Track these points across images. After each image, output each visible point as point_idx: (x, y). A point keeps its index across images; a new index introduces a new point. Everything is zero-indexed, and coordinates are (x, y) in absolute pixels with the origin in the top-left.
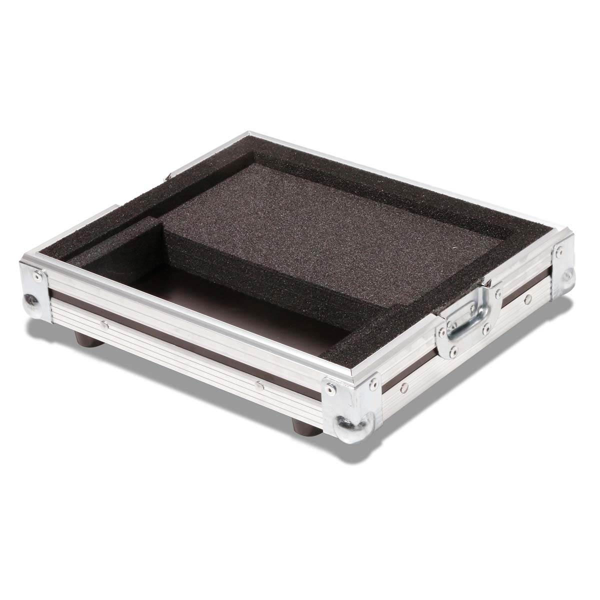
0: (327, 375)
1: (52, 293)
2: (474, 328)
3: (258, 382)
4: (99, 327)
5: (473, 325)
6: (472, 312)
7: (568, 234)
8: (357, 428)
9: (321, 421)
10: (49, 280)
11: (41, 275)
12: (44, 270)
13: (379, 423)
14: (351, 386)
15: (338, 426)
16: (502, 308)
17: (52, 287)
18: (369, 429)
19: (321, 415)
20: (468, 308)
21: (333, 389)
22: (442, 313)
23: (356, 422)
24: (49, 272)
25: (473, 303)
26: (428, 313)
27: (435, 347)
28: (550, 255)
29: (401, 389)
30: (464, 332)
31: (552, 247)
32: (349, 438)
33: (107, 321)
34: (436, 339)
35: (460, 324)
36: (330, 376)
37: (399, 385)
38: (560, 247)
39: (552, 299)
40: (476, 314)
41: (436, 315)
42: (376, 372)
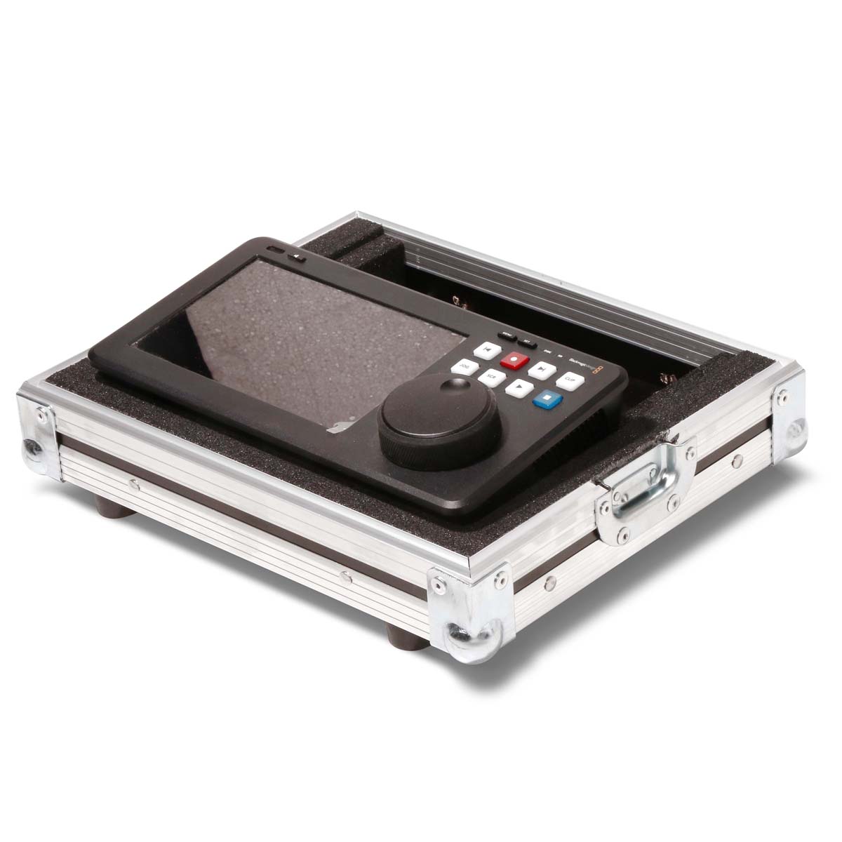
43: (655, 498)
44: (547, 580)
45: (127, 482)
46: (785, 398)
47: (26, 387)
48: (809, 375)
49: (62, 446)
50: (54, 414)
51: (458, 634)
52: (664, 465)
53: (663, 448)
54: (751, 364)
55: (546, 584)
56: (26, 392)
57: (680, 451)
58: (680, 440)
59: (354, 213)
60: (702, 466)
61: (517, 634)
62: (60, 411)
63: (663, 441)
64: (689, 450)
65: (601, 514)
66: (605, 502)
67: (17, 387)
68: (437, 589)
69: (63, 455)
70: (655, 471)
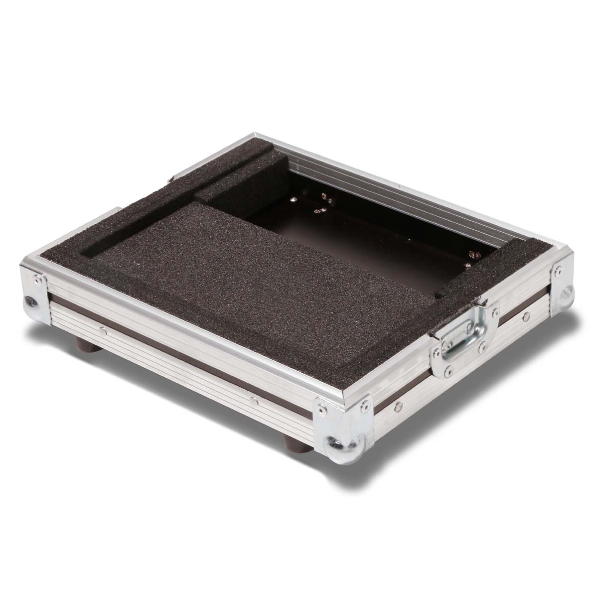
43: (470, 344)
44: (397, 404)
45: (98, 328)
46: (560, 272)
47: (26, 260)
48: (576, 255)
49: (52, 302)
50: (47, 280)
51: (335, 445)
52: (477, 321)
53: (476, 309)
54: (536, 248)
55: (396, 407)
56: (27, 264)
57: (488, 311)
58: (488, 304)
59: (252, 134)
60: (503, 320)
61: (375, 443)
62: (50, 278)
63: (476, 304)
64: (494, 310)
65: (434, 357)
66: (437, 349)
67: (20, 260)
68: (321, 413)
69: (53, 308)
70: (470, 325)
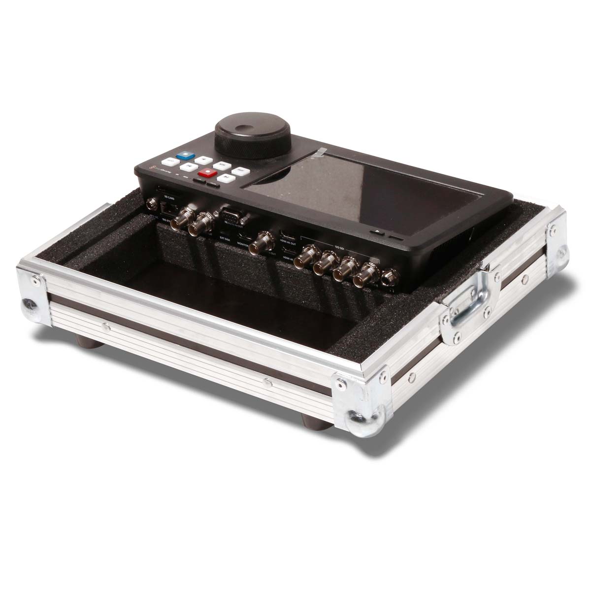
0: (337, 370)
1: (51, 297)
2: (476, 312)
3: (265, 379)
4: (101, 329)
5: (474, 309)
6: (472, 297)
7: (560, 212)
8: (368, 421)
9: (332, 416)
10: (48, 284)
11: (39, 280)
12: (42, 275)
13: (390, 415)
14: (361, 381)
15: (351, 420)
16: (501, 290)
17: (51, 291)
18: (381, 422)
19: (331, 409)
20: (468, 293)
21: (343, 385)
22: (445, 301)
23: (368, 416)
24: (47, 276)
25: (472, 288)
26: (430, 302)
27: (439, 335)
28: (544, 234)
29: (409, 380)
30: (467, 318)
31: (546, 226)
32: (361, 432)
33: (108, 323)
34: (440, 327)
35: (461, 310)
36: (340, 372)
37: (407, 375)
38: (553, 226)
39: (547, 277)
40: (477, 298)
41: (439, 303)
42: (385, 366)
